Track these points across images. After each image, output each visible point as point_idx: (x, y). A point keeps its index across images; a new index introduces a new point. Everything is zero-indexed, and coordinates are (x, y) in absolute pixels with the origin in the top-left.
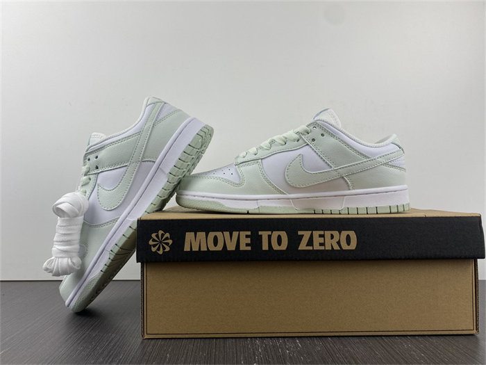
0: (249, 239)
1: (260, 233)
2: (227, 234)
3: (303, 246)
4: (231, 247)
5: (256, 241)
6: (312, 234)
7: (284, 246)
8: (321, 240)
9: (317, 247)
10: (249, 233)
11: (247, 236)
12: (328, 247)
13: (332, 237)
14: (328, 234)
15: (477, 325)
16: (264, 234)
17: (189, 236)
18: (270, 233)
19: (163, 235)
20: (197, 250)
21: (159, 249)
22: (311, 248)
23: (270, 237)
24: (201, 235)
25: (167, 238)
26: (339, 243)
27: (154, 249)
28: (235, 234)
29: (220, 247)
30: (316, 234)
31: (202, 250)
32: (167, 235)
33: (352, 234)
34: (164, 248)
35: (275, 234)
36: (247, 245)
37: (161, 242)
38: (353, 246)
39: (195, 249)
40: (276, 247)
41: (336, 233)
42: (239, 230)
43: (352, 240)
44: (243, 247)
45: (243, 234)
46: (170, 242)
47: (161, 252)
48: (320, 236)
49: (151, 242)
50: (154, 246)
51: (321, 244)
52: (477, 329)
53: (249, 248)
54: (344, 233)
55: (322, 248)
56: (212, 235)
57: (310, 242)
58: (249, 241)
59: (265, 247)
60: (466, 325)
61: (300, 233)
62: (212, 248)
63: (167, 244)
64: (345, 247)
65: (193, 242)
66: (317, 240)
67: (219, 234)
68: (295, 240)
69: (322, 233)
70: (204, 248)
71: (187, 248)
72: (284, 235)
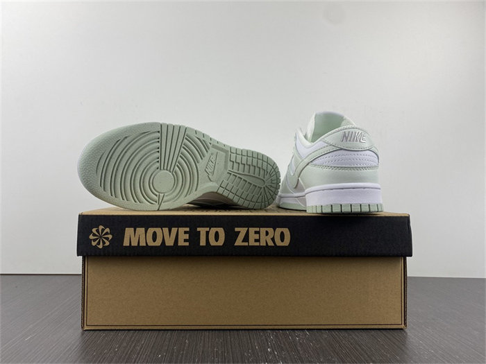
0: (188, 235)
1: (198, 229)
2: (166, 230)
3: (239, 242)
4: (170, 242)
5: (194, 236)
6: (248, 231)
7: (221, 242)
8: (257, 237)
9: (252, 243)
10: (188, 229)
11: (185, 232)
12: (263, 243)
13: (267, 233)
14: (263, 230)
15: (405, 320)
16: (203, 231)
17: (129, 231)
18: (208, 229)
19: (103, 230)
20: (136, 245)
21: (99, 243)
22: (246, 244)
23: (207, 233)
24: (141, 231)
25: (107, 233)
26: (273, 239)
27: (94, 244)
28: (174, 230)
29: (158, 243)
30: (252, 230)
31: (141, 245)
32: (107, 230)
33: (286, 231)
34: (104, 243)
35: (213, 230)
36: (185, 241)
37: (101, 237)
38: (287, 242)
39: (134, 244)
40: (213, 242)
41: (270, 230)
42: (178, 226)
43: (285, 237)
44: (181, 243)
45: (182, 230)
46: (110, 237)
47: (100, 246)
48: (256, 232)
49: (91, 237)
50: (95, 240)
51: (256, 241)
52: (405, 324)
53: (187, 244)
54: (279, 230)
55: (257, 244)
56: (151, 231)
57: (246, 239)
58: (187, 237)
59: (203, 243)
60: (394, 319)
61: (237, 229)
62: (151, 243)
63: (107, 239)
64: (279, 243)
65: (132, 237)
66: (253, 236)
67: (158, 230)
68: (232, 236)
69: (257, 229)
70: (143, 244)
71: (126, 243)
72: (221, 231)
